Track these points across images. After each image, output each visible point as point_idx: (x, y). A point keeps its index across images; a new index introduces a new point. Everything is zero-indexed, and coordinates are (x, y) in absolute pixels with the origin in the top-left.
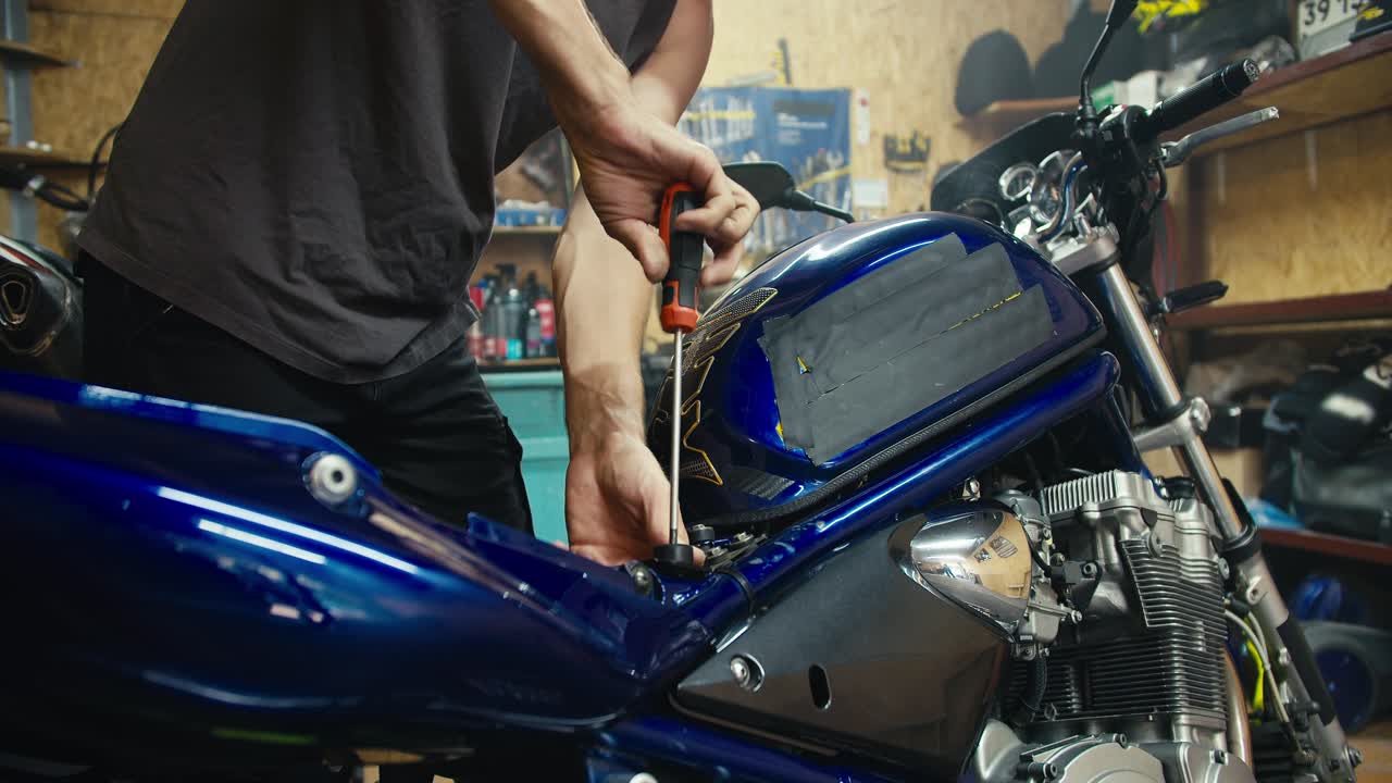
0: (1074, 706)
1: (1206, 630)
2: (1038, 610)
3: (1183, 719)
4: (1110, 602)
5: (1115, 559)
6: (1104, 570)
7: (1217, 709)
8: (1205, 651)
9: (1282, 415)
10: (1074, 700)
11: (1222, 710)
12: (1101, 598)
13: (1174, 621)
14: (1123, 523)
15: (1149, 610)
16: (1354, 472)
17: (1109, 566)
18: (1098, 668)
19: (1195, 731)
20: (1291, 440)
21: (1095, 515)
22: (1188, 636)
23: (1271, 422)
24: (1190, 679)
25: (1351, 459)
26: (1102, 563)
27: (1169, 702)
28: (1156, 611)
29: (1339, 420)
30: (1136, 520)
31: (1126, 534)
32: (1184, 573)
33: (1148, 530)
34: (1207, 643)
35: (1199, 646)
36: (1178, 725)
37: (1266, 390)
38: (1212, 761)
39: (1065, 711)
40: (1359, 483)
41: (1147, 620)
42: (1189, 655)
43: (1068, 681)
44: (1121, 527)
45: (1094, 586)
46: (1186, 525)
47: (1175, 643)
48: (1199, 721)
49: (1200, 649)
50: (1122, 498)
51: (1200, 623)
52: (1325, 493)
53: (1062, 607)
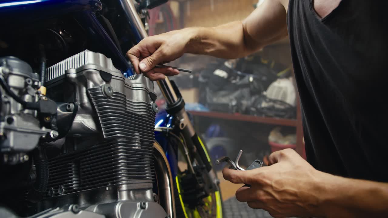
0: (74, 186)
1: (141, 137)
2: (15, 130)
3: (124, 187)
4: (84, 125)
5: (86, 100)
6: (79, 107)
7: (148, 178)
8: (140, 148)
9: (204, 77)
10: (74, 182)
11: (151, 178)
12: (79, 124)
13: (118, 133)
14: (89, 79)
15: (106, 128)
16: (222, 93)
17: (82, 105)
18: (84, 163)
19: (131, 193)
20: (206, 84)
21: (73, 75)
22: (129, 141)
23: (201, 79)
24: (128, 165)
25: (221, 89)
26: (78, 103)
27: (115, 179)
28: (110, 129)
29: (218, 77)
30: (97, 77)
31: (91, 85)
32: (128, 108)
33: (104, 83)
34: (142, 145)
35: (136, 146)
36: (121, 191)
37: (199, 71)
38: (138, 208)
39: (69, 189)
40: (223, 96)
41: (104, 133)
42: (129, 152)
43: (71, 172)
44: (88, 81)
45: (73, 117)
46: (134, 86)
47: (120, 145)
48: (135, 186)
49: (137, 148)
50: (89, 64)
51: (137, 134)
52: (215, 100)
53: (44, 129)
